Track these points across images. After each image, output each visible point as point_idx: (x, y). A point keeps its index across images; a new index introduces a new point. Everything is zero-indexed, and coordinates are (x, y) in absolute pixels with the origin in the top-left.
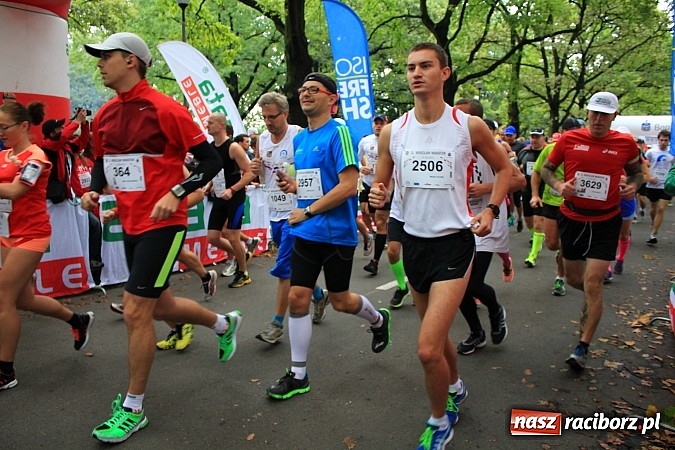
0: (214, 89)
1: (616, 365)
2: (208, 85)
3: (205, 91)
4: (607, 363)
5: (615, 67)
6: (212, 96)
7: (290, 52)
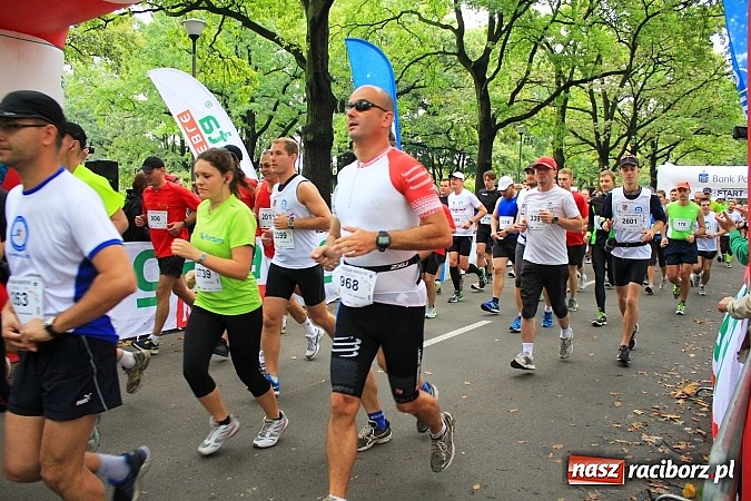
0: (218, 127)
1: (654, 439)
2: (212, 122)
3: (208, 128)
4: (645, 437)
5: (669, 113)
6: (215, 134)
7: (311, 89)
